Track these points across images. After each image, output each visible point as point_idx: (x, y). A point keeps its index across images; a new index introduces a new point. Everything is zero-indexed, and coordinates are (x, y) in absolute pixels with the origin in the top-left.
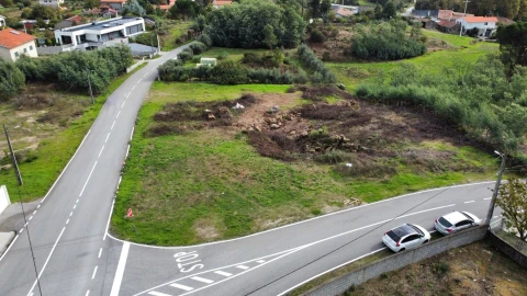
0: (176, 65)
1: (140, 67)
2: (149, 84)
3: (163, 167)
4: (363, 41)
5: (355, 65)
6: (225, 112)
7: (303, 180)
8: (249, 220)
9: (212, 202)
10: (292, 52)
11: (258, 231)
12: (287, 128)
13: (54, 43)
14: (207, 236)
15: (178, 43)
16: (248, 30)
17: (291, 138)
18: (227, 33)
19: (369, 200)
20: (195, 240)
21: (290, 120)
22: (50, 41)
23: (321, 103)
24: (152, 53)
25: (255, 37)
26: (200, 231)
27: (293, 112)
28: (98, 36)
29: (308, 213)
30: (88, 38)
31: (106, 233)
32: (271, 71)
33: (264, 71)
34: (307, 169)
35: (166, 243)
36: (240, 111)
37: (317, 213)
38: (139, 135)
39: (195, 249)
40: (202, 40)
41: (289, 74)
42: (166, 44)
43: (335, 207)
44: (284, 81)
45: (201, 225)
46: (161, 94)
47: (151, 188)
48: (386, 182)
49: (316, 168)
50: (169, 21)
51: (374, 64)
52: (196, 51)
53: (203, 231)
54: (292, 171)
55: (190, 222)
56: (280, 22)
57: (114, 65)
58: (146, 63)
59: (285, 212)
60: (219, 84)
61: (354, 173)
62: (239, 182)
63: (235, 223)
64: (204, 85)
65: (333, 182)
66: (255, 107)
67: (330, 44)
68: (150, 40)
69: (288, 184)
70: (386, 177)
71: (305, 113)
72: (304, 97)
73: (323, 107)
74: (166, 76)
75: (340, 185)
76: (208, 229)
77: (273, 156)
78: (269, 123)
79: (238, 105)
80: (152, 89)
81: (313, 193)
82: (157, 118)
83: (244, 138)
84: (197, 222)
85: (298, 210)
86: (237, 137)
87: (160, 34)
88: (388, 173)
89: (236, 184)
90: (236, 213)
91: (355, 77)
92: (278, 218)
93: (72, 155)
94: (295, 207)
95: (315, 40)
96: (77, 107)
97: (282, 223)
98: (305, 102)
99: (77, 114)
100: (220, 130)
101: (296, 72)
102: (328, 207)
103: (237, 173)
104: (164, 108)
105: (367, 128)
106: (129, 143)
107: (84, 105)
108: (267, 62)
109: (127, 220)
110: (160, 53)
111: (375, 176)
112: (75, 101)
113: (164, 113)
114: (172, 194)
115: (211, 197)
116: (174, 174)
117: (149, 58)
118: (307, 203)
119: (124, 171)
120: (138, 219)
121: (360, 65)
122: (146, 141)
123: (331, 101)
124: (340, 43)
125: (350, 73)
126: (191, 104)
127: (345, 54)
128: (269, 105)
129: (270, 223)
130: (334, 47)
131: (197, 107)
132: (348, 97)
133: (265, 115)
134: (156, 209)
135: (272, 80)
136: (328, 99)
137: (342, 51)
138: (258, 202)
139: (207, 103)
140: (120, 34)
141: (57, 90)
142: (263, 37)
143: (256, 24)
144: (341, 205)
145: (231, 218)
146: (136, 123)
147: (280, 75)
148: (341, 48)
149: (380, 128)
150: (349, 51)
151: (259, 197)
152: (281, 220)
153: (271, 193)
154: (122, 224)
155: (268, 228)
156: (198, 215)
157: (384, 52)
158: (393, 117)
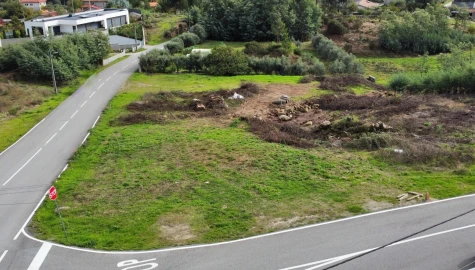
0: (162, 54)
1: (119, 60)
2: (127, 75)
3: (128, 154)
4: (395, 31)
5: (385, 60)
6: (218, 102)
7: (330, 168)
8: (245, 217)
9: (190, 193)
10: (304, 45)
11: (259, 233)
12: (301, 119)
13: (23, 35)
14: (177, 238)
15: (167, 36)
16: (250, 19)
17: (307, 129)
18: (226, 23)
19: (440, 195)
20: (156, 242)
21: (304, 111)
22: (18, 32)
23: (346, 94)
24: (136, 45)
25: (259, 27)
26: (166, 230)
27: (309, 103)
28: (74, 28)
29: (341, 211)
30: (62, 30)
31: (22, 230)
32: (279, 60)
33: (270, 60)
34: (333, 155)
35: (109, 246)
36: (238, 101)
37: (355, 210)
38: (104, 124)
39: (155, 255)
40: (196, 31)
41: (301, 63)
42: (153, 37)
43: (384, 203)
44: (295, 71)
45: (169, 223)
46: (140, 85)
47: (104, 176)
48: (461, 173)
49: (348, 155)
50: (158, 14)
51: (409, 58)
52: (188, 43)
53: (171, 230)
54: (311, 157)
55: (152, 217)
56: (290, 9)
57: (86, 53)
58: (126, 57)
59: (305, 208)
60: (213, 75)
61: (409, 160)
62: (232, 170)
63: (223, 220)
64: (194, 76)
65: (377, 171)
66: (258, 97)
67: (352, 36)
68: (134, 32)
69: (307, 173)
70: (461, 166)
71: (324, 104)
72: (322, 87)
73: (348, 97)
74: (148, 66)
75: (388, 175)
76: (178, 227)
77: (282, 142)
78: (277, 115)
79: (236, 95)
80: (130, 80)
81: (347, 185)
82: (132, 107)
83: (243, 125)
84: (163, 218)
85: (325, 206)
86: (233, 125)
87: (147, 27)
88: (462, 161)
89: (227, 171)
90: (225, 207)
91: (385, 71)
92: (292, 216)
93: (12, 142)
94: (319, 201)
95: (333, 31)
96: (35, 96)
97: (300, 223)
98: (323, 92)
99: (34, 104)
100: (210, 119)
101: (311, 64)
102: (372, 203)
103: (230, 159)
104: (141, 98)
105: (415, 116)
106: (90, 131)
107: (45, 95)
108: (274, 51)
109: (57, 214)
110: (145, 46)
111: (442, 164)
112: (33, 91)
113: (141, 102)
114: (132, 184)
115: (190, 188)
116: (140, 162)
117: (131, 51)
118: (339, 198)
119: (74, 159)
120: (75, 213)
121: (392, 60)
122: (112, 129)
123: (359, 91)
124: (364, 36)
125: (378, 68)
126: (176, 94)
127: (372, 47)
128: (276, 96)
129: (279, 222)
130: (356, 40)
131: (183, 97)
132: (380, 88)
133: (270, 105)
134: (105, 201)
135: (279, 70)
136: (354, 90)
137: (367, 45)
138: (260, 193)
139: (197, 93)
140: (99, 24)
141: (16, 80)
142: (269, 27)
143: (260, 12)
144: (395, 201)
145: (216, 214)
146: (104, 112)
147: (290, 65)
148: (366, 41)
149: (433, 116)
150: (377, 44)
151: (262, 187)
152: (297, 218)
153: (281, 183)
154: (50, 219)
155: (276, 229)
156: (167, 209)
157: (421, 45)
158: (451, 104)
